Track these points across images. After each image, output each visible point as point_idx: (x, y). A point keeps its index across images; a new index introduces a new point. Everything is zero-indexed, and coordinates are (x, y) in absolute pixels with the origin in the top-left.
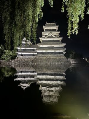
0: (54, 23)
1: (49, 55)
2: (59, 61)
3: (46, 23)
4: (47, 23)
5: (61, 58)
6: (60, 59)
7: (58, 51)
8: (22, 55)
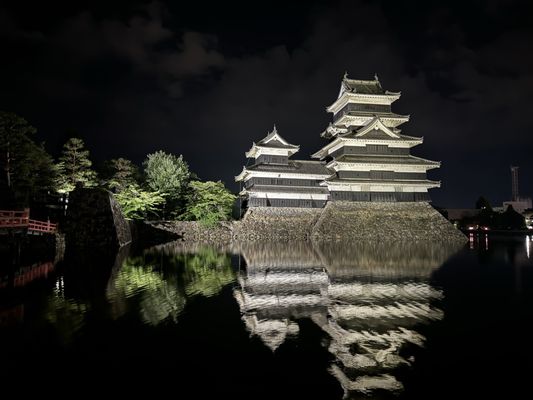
0: (374, 79)
1: (377, 204)
2: (423, 227)
3: (346, 79)
4: (348, 77)
5: (425, 215)
6: (423, 220)
7: (409, 188)
8: (269, 202)
